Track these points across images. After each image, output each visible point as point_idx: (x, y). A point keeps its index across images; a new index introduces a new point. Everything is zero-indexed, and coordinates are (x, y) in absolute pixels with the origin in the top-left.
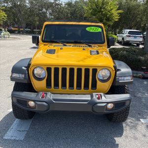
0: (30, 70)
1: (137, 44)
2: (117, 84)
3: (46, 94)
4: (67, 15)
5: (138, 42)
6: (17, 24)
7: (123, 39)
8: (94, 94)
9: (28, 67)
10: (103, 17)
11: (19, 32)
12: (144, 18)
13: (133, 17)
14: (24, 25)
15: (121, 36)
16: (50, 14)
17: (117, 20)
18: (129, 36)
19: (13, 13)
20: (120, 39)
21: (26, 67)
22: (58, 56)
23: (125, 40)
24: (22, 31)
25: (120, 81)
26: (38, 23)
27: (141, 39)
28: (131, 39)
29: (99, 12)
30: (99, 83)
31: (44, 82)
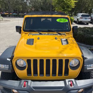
0: (13, 61)
1: (87, 23)
2: (85, 71)
3: (27, 82)
4: (41, 4)
5: (88, 22)
6: (8, 10)
7: (78, 19)
8: (67, 80)
9: (12, 58)
10: (64, 5)
11: (9, 16)
12: (90, 5)
13: (83, 4)
14: (13, 11)
15: (77, 18)
16: (29, 3)
17: (74, 7)
18: (82, 18)
19: (5, 3)
20: (76, 20)
21: (10, 58)
22: (36, 48)
23: (79, 21)
24: (11, 15)
25: (88, 69)
26: (22, 9)
27: (90, 20)
28: (83, 20)
29: (62, 2)
30: (70, 71)
31: (25, 71)
